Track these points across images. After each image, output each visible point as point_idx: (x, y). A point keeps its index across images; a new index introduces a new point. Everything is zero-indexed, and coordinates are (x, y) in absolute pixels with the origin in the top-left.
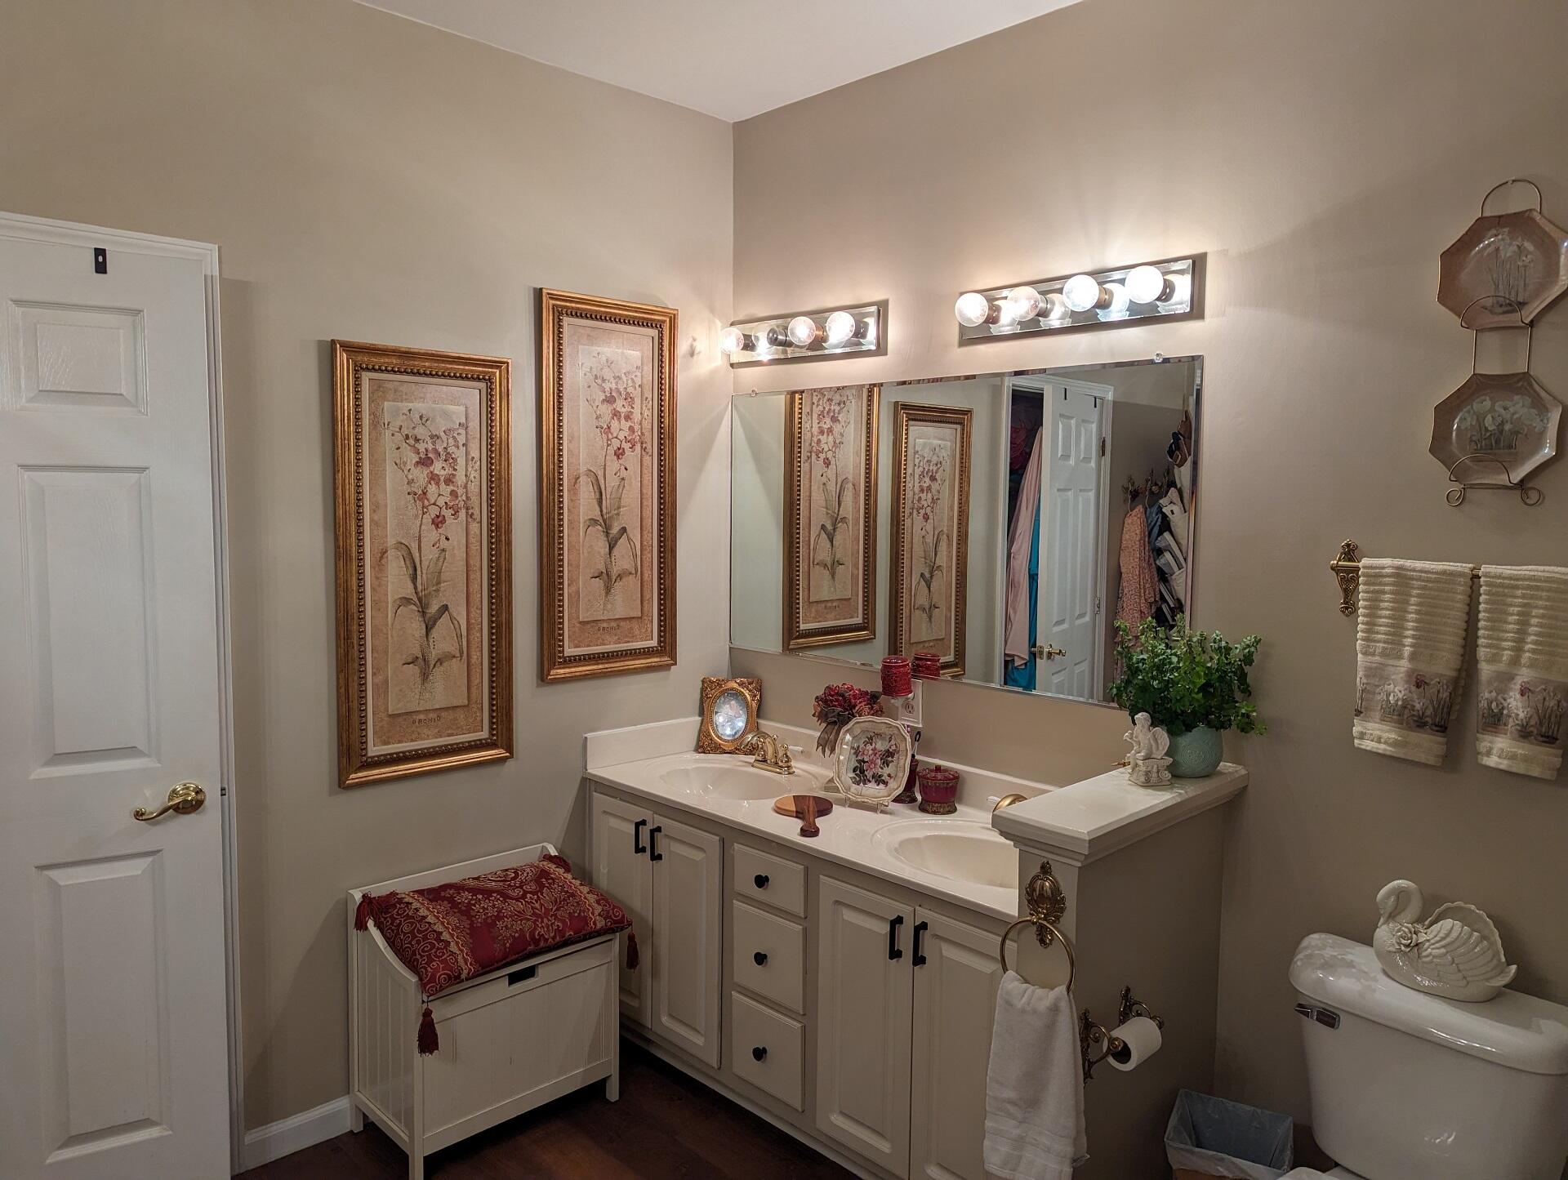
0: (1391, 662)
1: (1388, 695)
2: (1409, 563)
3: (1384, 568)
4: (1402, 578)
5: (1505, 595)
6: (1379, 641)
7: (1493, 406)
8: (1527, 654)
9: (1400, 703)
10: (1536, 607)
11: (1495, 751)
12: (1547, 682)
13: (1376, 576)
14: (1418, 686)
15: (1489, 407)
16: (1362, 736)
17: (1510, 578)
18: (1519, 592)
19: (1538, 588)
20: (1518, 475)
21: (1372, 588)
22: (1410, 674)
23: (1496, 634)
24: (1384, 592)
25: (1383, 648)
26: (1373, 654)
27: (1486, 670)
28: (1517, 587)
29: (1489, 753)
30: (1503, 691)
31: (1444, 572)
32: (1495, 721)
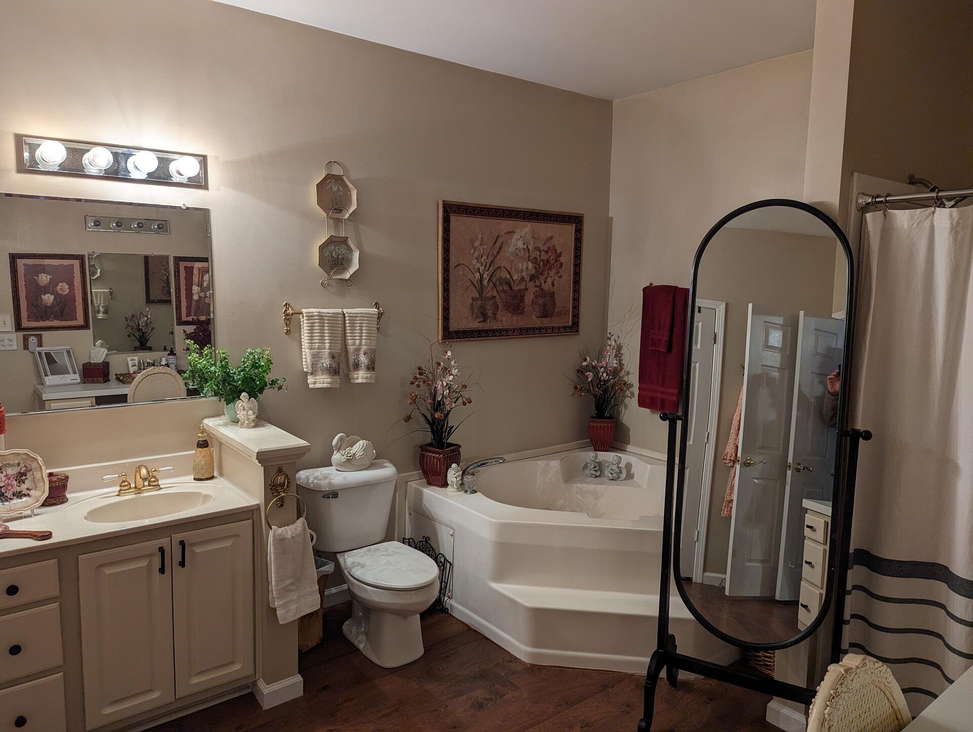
0: (322, 351)
1: (323, 364)
2: (321, 310)
3: (313, 313)
4: (321, 317)
5: (355, 320)
6: (316, 343)
7: (335, 248)
8: (364, 341)
9: (328, 366)
10: (364, 323)
11: (360, 377)
12: (370, 349)
13: (310, 317)
14: (333, 358)
15: (333, 249)
16: (315, 383)
17: (355, 314)
18: (358, 319)
19: (364, 317)
20: (347, 276)
21: (310, 321)
22: (330, 354)
23: (353, 335)
24: (315, 323)
25: (318, 345)
26: (314, 349)
27: (351, 348)
28: (357, 317)
29: (357, 378)
30: (358, 355)
31: (334, 313)
32: (357, 366)
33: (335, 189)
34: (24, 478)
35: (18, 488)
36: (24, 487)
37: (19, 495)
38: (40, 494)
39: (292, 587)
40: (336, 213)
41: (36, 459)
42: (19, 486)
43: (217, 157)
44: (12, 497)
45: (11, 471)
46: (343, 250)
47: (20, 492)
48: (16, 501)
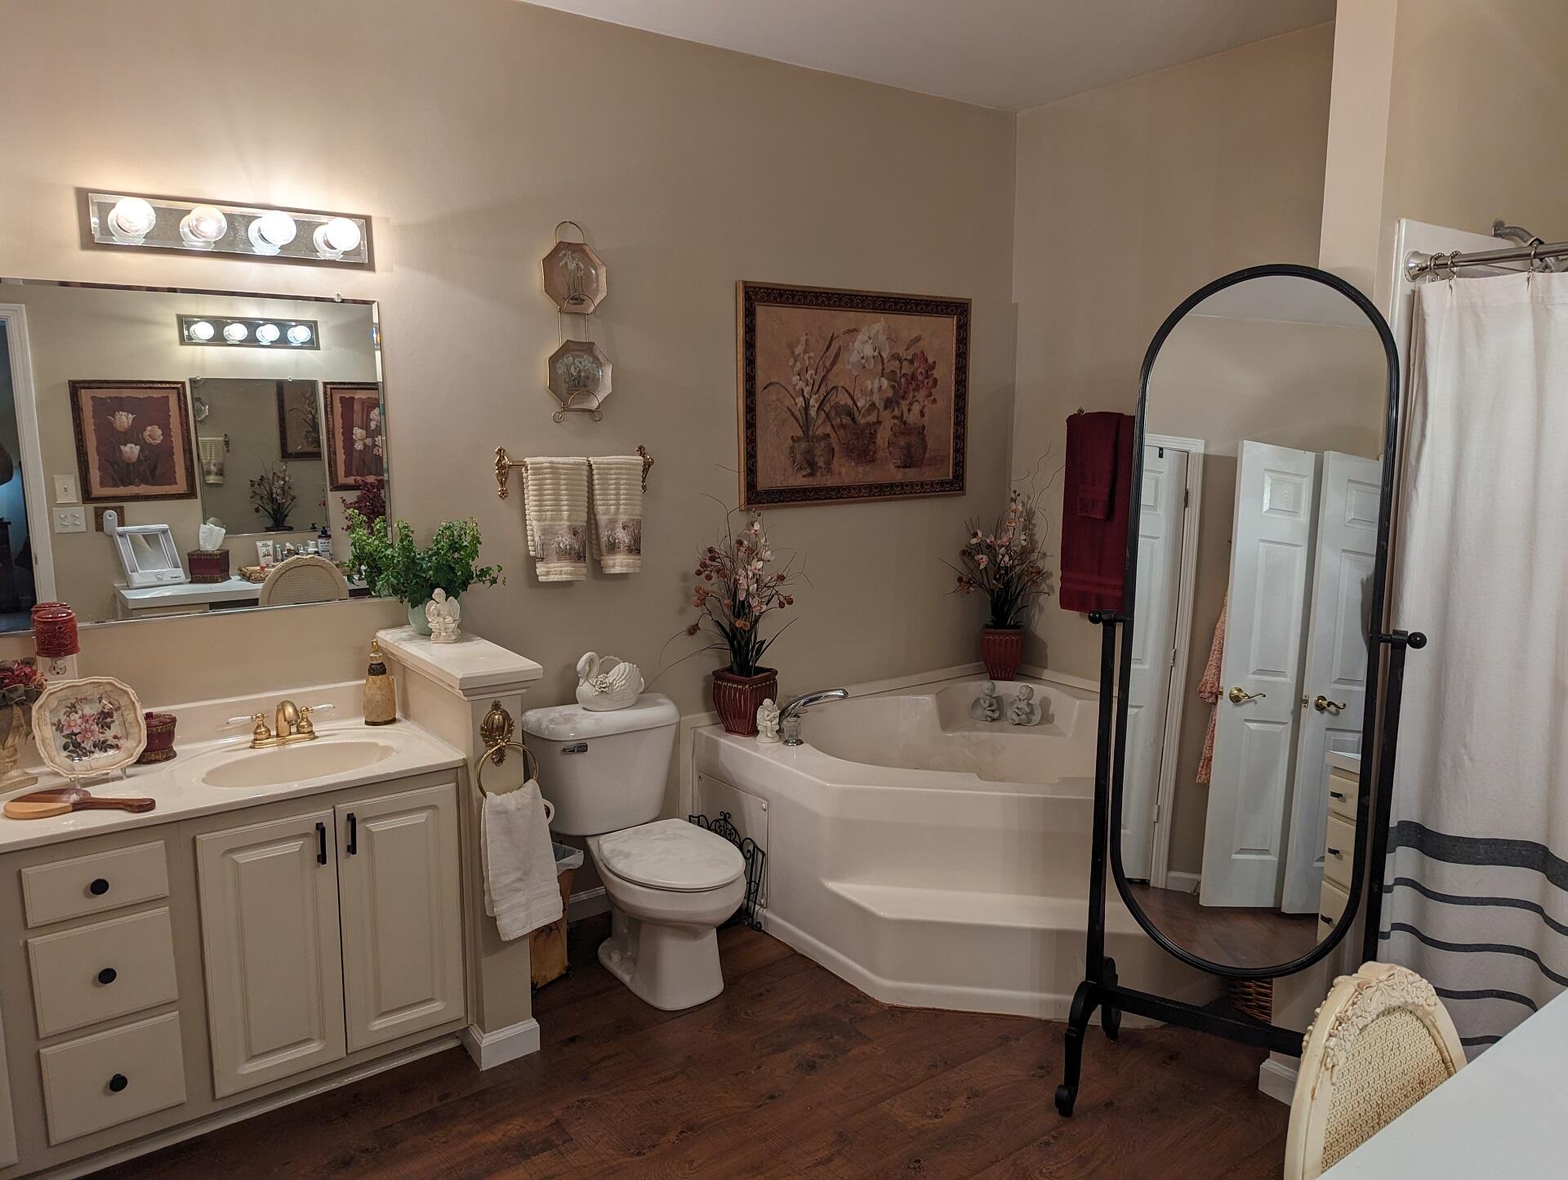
0: (557, 523)
1: (559, 544)
2: (554, 459)
3: (543, 463)
4: (554, 469)
5: (607, 474)
6: (548, 511)
7: (574, 361)
8: (622, 507)
9: (568, 547)
10: (622, 479)
11: (617, 564)
12: (633, 520)
13: (538, 470)
14: (575, 535)
15: (571, 362)
16: (548, 573)
17: (607, 464)
18: (613, 472)
19: (621, 468)
20: (594, 404)
21: (538, 477)
22: (570, 527)
23: (606, 497)
24: (546, 479)
25: (551, 515)
26: (545, 520)
27: (603, 519)
28: (611, 469)
29: (614, 566)
30: (613, 529)
31: (575, 464)
32: (613, 547)
33: (572, 266)
34: (109, 720)
35: (101, 735)
36: (109, 735)
37: (103, 746)
38: (135, 745)
39: (519, 885)
40: (575, 304)
41: (126, 692)
42: (103, 733)
43: (386, 218)
44: (93, 749)
45: (90, 710)
46: (586, 362)
47: (104, 742)
48: (98, 755)
